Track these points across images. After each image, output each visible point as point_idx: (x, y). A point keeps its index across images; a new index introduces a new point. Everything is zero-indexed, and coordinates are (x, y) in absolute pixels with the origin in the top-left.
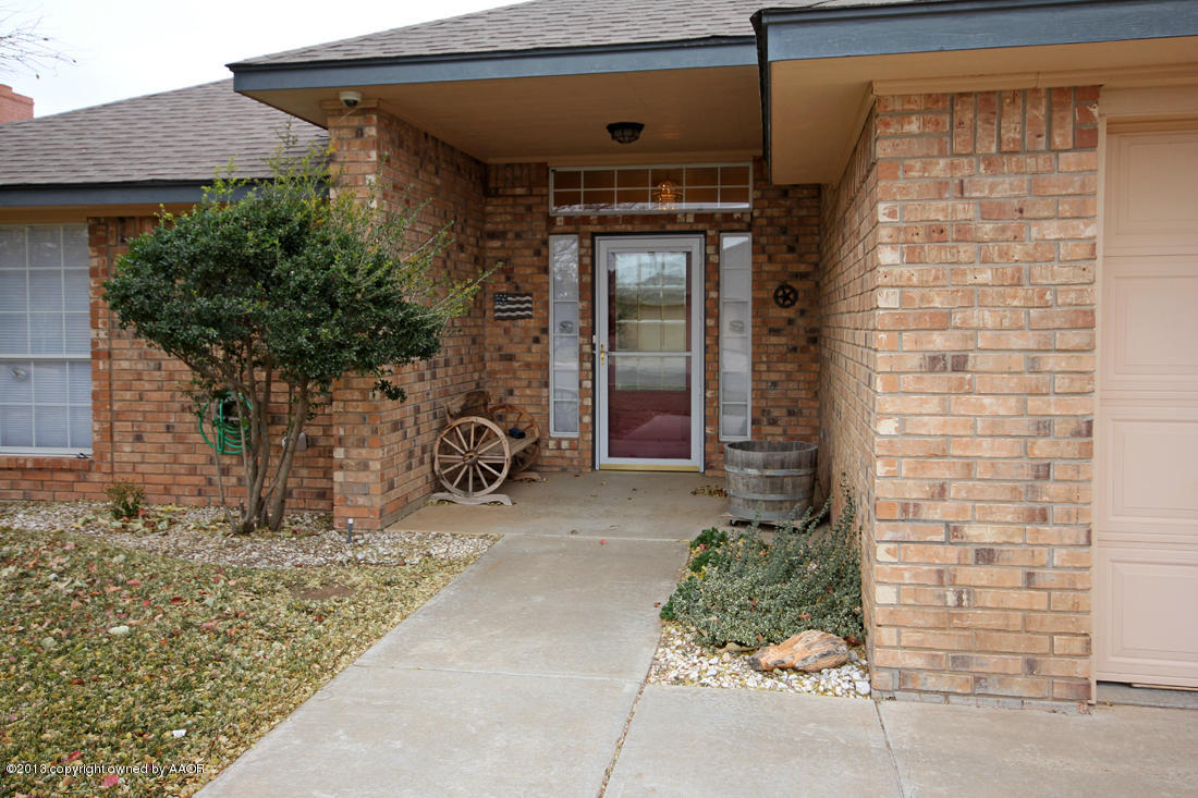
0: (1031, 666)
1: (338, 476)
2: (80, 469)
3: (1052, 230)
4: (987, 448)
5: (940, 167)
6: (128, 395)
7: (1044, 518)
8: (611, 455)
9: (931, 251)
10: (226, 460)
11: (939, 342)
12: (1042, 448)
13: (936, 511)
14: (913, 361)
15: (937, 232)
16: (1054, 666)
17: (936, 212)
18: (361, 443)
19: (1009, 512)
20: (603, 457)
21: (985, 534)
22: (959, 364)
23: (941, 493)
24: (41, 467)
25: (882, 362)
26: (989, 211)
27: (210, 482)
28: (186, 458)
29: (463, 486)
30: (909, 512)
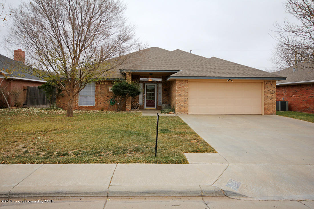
0: (185, 112)
1: (126, 106)
2: (93, 107)
3: (186, 88)
4: (182, 100)
5: (180, 84)
6: (99, 99)
7: (185, 104)
8: (146, 107)
9: (179, 89)
10: (111, 106)
11: (179, 94)
12: (185, 100)
13: (179, 103)
14: (178, 95)
15: (179, 87)
16: (186, 112)
17: (179, 86)
18: (129, 103)
19: (183, 103)
20: (145, 108)
21: (182, 105)
22: (181, 95)
23: (180, 102)
24: (89, 107)
25: (176, 95)
26: (182, 86)
27: (109, 108)
28: (106, 106)
29: (135, 109)
30: (178, 104)
